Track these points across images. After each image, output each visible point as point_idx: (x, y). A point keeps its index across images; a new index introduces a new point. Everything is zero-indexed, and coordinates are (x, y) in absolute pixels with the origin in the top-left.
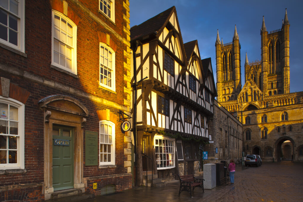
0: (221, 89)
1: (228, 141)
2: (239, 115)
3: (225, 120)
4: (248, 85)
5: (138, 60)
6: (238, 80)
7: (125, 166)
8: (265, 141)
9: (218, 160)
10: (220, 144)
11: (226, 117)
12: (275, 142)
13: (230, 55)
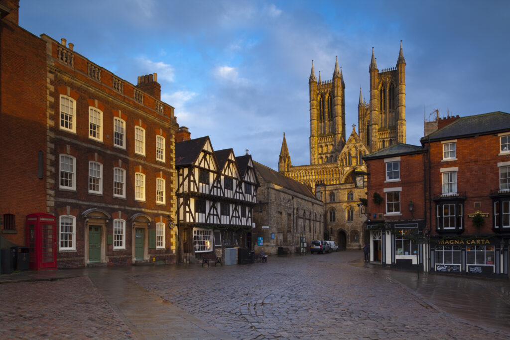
0: (316, 145)
1: (292, 225)
2: (322, 190)
3: (289, 201)
4: (352, 143)
5: (181, 178)
6: (339, 134)
7: (171, 249)
8: (351, 224)
9: (275, 246)
10: (278, 228)
11: (291, 197)
12: (362, 224)
13: (330, 97)
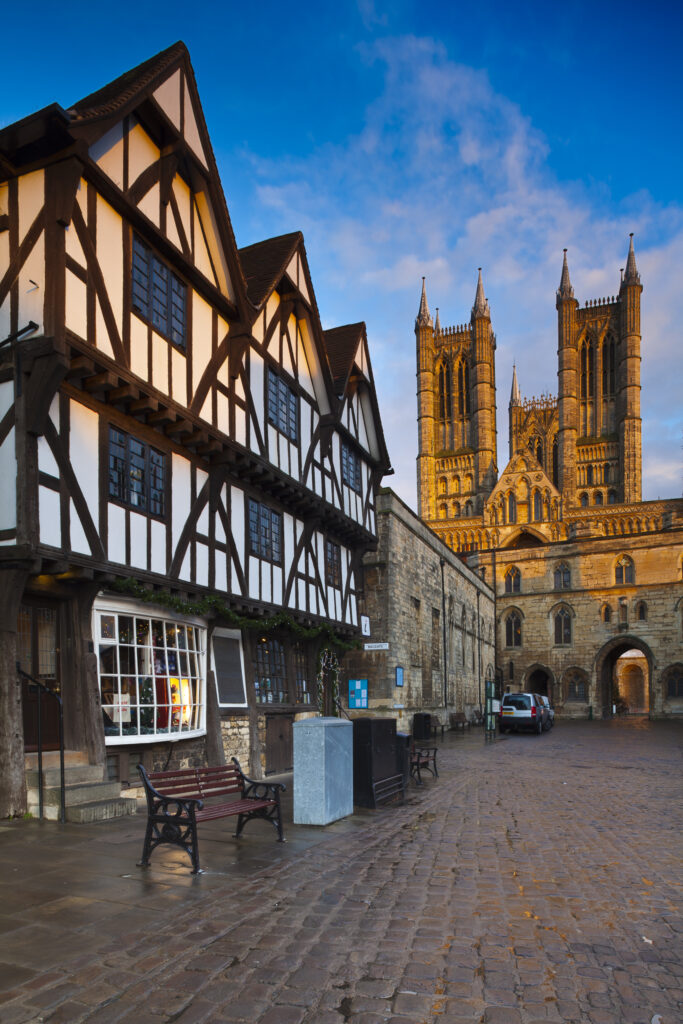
0: (433, 477)
1: (441, 646)
2: (484, 561)
3: (433, 571)
4: (519, 469)
6: (485, 450)
8: (566, 651)
9: (406, 710)
10: (412, 653)
11: (437, 561)
12: (594, 652)
13: (464, 366)
